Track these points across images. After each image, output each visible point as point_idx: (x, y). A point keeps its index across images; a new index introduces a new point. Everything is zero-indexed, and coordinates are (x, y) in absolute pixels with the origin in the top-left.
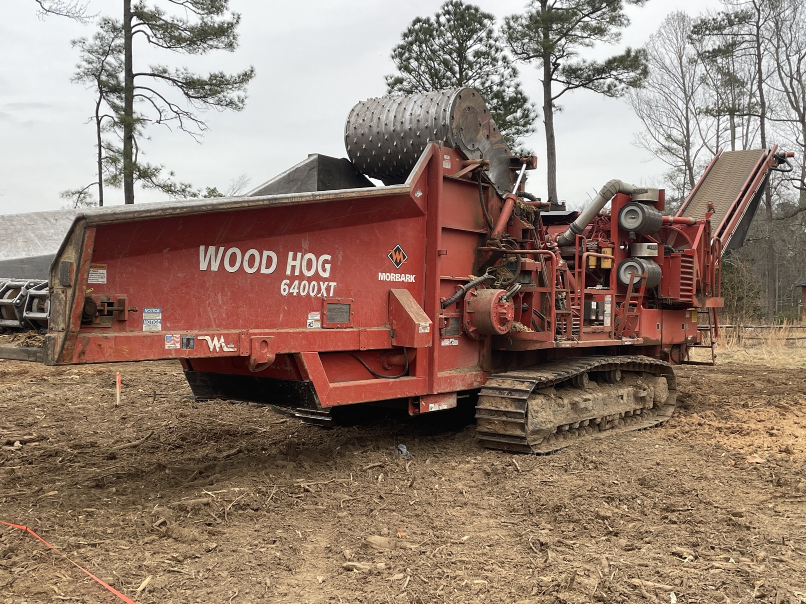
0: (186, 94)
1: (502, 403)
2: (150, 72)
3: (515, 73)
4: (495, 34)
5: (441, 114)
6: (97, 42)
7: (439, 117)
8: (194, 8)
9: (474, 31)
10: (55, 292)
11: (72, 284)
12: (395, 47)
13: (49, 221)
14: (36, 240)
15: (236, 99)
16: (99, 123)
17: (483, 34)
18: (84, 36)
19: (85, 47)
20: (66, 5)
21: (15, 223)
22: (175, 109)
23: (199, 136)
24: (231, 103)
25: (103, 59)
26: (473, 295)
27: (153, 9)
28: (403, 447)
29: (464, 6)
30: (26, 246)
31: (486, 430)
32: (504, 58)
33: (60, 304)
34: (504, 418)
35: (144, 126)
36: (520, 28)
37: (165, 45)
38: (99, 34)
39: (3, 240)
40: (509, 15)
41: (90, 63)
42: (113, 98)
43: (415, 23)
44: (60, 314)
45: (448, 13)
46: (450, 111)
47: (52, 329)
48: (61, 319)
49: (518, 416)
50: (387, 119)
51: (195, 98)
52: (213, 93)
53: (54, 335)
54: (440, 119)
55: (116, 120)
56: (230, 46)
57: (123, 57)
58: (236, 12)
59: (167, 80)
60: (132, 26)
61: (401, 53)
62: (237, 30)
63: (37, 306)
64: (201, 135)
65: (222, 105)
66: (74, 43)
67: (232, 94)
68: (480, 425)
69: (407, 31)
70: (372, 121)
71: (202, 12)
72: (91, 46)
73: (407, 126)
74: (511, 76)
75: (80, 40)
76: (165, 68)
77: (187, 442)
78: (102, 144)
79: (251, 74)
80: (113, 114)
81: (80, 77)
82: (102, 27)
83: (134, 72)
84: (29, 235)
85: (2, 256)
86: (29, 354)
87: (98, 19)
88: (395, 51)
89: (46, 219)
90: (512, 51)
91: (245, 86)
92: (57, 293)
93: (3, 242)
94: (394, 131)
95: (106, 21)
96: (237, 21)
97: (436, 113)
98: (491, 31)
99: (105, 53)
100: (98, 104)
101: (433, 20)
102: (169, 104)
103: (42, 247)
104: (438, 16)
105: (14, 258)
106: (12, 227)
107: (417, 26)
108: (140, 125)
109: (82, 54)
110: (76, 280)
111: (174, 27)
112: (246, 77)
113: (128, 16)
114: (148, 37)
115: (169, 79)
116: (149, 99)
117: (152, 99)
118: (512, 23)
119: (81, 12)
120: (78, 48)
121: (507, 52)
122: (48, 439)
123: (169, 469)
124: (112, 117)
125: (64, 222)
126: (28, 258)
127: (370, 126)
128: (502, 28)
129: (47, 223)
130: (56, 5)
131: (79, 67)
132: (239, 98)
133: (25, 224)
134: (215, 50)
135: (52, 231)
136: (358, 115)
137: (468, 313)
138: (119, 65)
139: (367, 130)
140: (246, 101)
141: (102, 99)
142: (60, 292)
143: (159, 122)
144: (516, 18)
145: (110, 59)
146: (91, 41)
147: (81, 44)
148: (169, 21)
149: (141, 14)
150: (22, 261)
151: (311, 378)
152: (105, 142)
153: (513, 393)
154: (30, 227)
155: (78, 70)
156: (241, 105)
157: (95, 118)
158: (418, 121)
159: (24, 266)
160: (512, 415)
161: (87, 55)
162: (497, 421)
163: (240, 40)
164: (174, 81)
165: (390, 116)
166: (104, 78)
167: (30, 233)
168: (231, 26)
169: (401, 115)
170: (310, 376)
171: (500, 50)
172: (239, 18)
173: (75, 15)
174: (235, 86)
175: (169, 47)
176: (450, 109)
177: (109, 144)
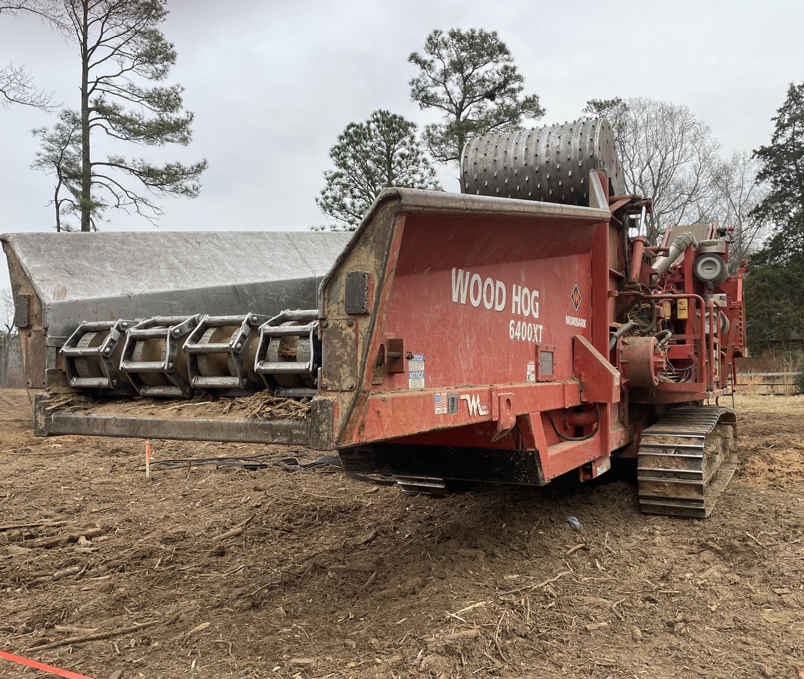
0: (144, 181)
1: (671, 462)
2: (107, 161)
3: (433, 173)
4: (418, 139)
5: (587, 145)
6: (57, 132)
7: (585, 147)
8: (150, 106)
9: (401, 136)
10: (330, 325)
11: (371, 310)
12: (333, 147)
13: (191, 244)
14: (183, 269)
15: (191, 188)
16: (58, 206)
17: (407, 139)
18: (45, 126)
19: (45, 136)
20: (30, 95)
21: (151, 243)
22: (132, 195)
23: (156, 220)
24: (186, 191)
25: (63, 148)
26: (624, 343)
27: (111, 105)
28: (574, 520)
29: (390, 115)
30: (172, 275)
31: (651, 494)
32: (424, 160)
33: (344, 345)
34: (677, 480)
35: (104, 209)
36: (439, 135)
37: (124, 137)
38: (59, 125)
39: (142, 265)
40: (430, 124)
41: (50, 151)
42: (72, 183)
43: (349, 128)
44: (345, 362)
45: (377, 120)
46: (597, 141)
47: (327, 387)
48: (345, 371)
49: (694, 477)
50: (516, 152)
51: (153, 185)
52: (170, 182)
53: (331, 397)
54: (586, 150)
55: (76, 203)
56: (184, 140)
57: (81, 146)
58: (190, 111)
59: (124, 169)
60: (89, 120)
61: (337, 153)
62: (190, 127)
63: (279, 352)
64: (158, 219)
65: (177, 192)
66: (35, 132)
67: (188, 183)
68: (642, 488)
69: (343, 134)
70: (496, 155)
71: (158, 109)
72: (52, 136)
73: (543, 160)
74: (430, 175)
75: (41, 129)
76: (123, 158)
77: (296, 525)
78: (61, 226)
79: (204, 165)
80: (72, 197)
81: (40, 164)
82: (62, 119)
83: (91, 162)
84: (172, 261)
85: (145, 287)
86: (274, 432)
87: (59, 111)
88: (332, 151)
89: (186, 241)
90: (431, 154)
91: (199, 176)
92: (336, 327)
93: (142, 268)
94: (526, 165)
95: (67, 113)
96: (191, 119)
97: (580, 143)
98: (413, 138)
99: (66, 143)
100: (57, 189)
101: (365, 125)
102: (126, 191)
103: (191, 278)
104: (369, 123)
105: (161, 290)
106: (148, 248)
107: (351, 131)
108: (100, 208)
109: (43, 142)
110: (377, 303)
111: (133, 122)
112: (200, 168)
113: (86, 110)
114: (106, 130)
115: (126, 168)
116: (107, 186)
117: (110, 186)
118: (431, 131)
119: (45, 101)
120: (39, 137)
121: (427, 155)
122: (115, 530)
123: (332, 570)
124: (72, 201)
125: (208, 246)
126: (177, 291)
127: (495, 161)
128: (423, 134)
129: (189, 245)
130: (21, 95)
131: (39, 155)
132: (194, 186)
133: (163, 246)
134: (170, 143)
135: (197, 257)
136: (477, 149)
137: (622, 363)
138: (78, 154)
139: (490, 165)
140: (200, 189)
141: (62, 185)
142: (344, 324)
143: (117, 206)
144: (434, 127)
145: (70, 148)
146: (52, 131)
147: (41, 133)
148: (129, 115)
149: (101, 109)
150: (170, 295)
151: (537, 445)
152: (64, 224)
153: (681, 451)
154: (170, 250)
155: (38, 158)
156: (196, 193)
157: (54, 202)
158: (558, 152)
159: (172, 302)
160: (685, 476)
161: (47, 144)
162: (668, 483)
163: (193, 136)
164: (131, 170)
165: (520, 148)
166: (63, 165)
167: (172, 257)
168: (185, 122)
169: (533, 148)
170: (536, 443)
171: (420, 154)
172: (192, 116)
173: (40, 104)
174: (189, 176)
175: (127, 139)
176: (598, 138)
177: (68, 226)
